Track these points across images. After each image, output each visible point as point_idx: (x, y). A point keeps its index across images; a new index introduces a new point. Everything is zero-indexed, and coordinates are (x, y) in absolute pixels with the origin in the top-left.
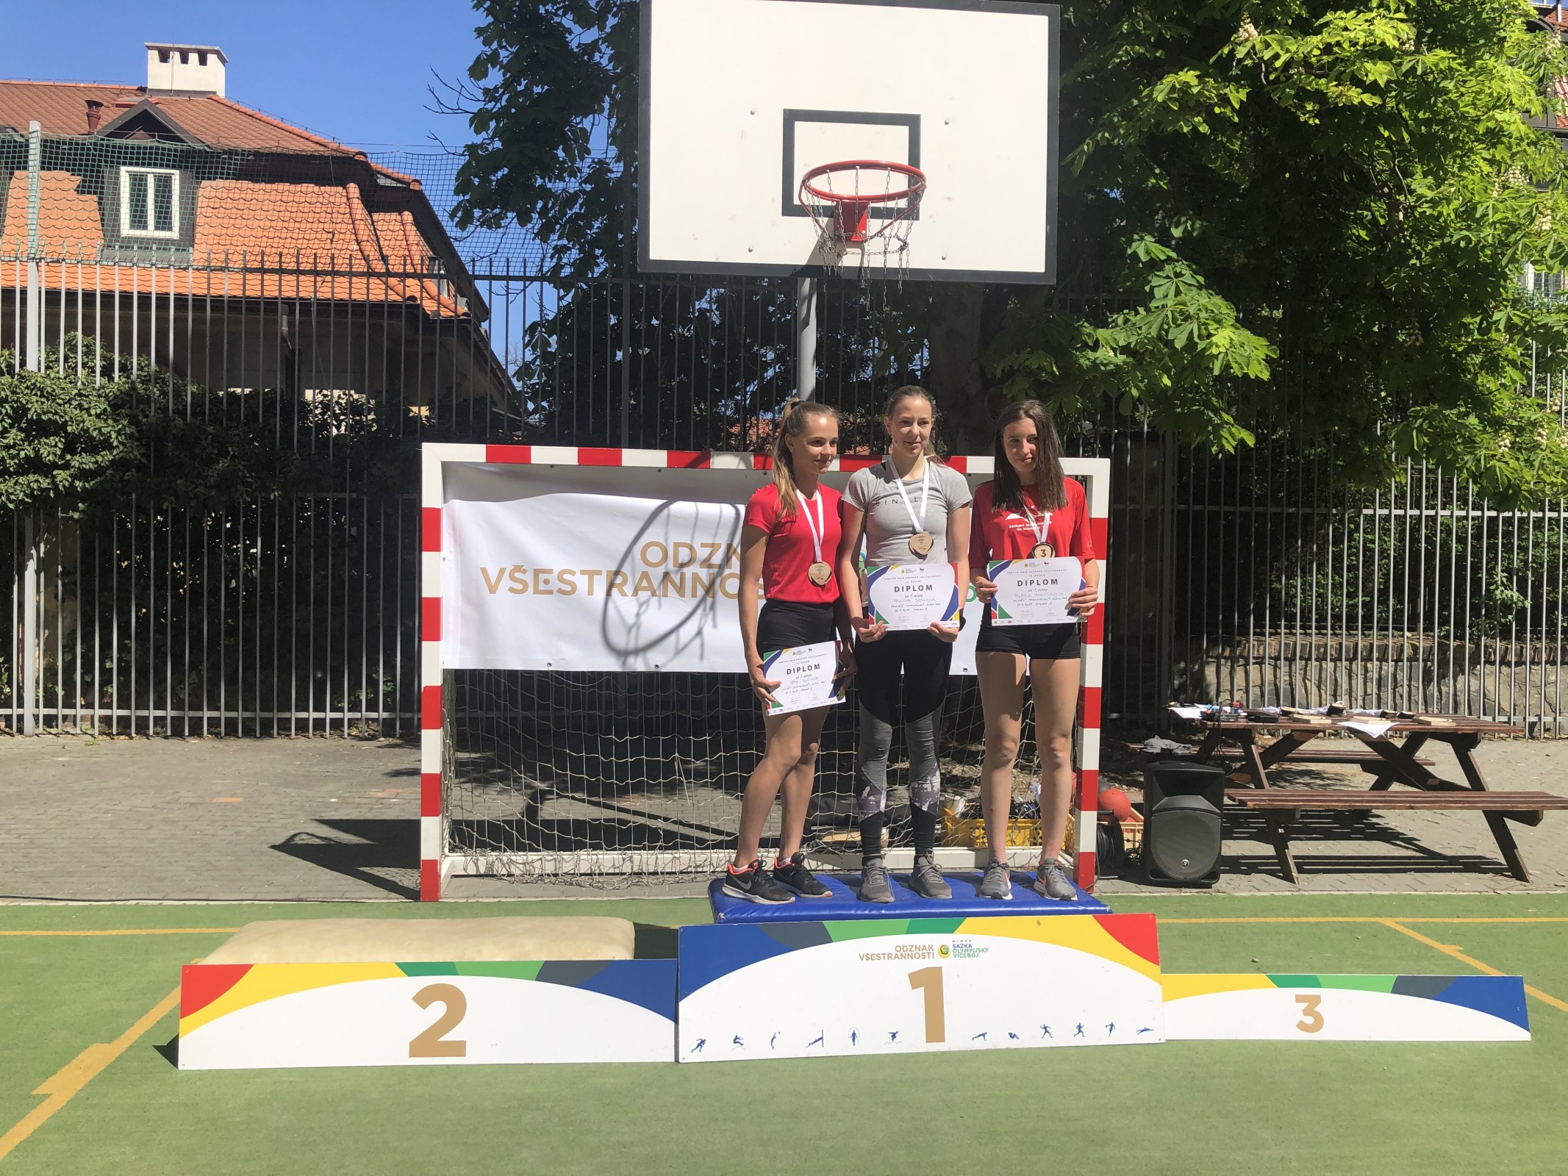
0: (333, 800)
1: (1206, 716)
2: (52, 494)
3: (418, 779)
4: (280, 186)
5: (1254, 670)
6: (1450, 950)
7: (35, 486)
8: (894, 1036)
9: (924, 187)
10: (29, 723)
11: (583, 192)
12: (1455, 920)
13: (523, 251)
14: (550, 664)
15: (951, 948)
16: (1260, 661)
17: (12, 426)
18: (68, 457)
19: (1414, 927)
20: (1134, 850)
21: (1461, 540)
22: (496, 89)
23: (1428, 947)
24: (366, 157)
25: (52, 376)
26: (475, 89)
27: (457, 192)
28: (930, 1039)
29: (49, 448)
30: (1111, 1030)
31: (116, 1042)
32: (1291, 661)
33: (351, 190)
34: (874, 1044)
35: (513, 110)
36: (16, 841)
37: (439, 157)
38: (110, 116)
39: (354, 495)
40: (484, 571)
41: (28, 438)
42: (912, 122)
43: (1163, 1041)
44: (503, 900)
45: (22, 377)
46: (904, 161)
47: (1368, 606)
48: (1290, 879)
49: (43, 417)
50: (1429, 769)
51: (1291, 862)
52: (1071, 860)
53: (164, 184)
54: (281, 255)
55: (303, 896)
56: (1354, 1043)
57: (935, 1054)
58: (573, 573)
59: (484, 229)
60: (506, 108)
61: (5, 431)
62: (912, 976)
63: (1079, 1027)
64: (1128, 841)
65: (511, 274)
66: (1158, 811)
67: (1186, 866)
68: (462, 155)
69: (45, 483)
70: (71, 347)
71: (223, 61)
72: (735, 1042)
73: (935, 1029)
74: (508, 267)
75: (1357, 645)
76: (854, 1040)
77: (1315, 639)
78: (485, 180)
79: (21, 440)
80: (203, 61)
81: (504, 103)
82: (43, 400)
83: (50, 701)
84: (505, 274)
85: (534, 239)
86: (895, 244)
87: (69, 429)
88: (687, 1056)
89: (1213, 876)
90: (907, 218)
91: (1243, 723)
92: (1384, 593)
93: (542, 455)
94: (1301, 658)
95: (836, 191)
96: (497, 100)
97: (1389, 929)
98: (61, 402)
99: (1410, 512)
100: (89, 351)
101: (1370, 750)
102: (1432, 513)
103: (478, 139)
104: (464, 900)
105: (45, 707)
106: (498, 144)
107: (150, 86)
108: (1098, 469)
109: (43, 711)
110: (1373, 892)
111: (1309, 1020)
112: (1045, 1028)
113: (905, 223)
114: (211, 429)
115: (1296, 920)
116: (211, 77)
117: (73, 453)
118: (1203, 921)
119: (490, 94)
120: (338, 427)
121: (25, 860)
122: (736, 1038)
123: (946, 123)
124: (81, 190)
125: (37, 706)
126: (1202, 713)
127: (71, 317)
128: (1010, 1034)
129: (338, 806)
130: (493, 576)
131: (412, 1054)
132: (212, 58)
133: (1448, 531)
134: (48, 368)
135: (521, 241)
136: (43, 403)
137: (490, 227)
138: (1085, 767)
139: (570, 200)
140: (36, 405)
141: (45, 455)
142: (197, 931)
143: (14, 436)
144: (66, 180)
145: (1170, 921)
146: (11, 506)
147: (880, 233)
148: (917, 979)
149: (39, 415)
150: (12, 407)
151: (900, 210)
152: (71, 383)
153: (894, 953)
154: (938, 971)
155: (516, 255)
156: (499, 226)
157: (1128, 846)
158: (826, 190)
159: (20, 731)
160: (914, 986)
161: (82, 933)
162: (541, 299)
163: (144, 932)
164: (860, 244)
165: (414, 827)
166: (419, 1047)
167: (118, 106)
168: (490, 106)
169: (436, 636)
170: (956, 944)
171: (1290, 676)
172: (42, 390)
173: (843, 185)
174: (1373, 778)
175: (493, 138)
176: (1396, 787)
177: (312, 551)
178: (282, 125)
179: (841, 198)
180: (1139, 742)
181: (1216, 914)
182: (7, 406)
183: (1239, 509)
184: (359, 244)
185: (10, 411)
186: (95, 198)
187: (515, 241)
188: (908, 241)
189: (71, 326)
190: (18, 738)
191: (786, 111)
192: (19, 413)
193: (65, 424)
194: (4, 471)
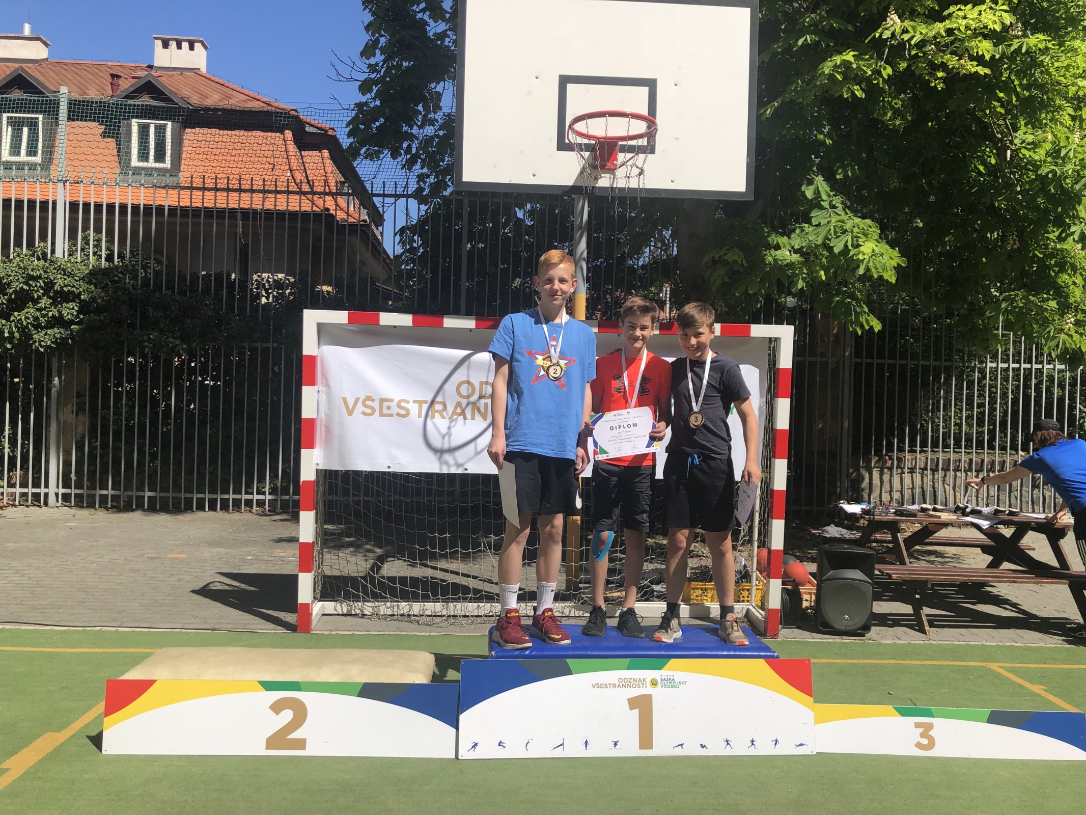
0: (249, 558)
1: (865, 512)
2: (70, 341)
3: (296, 545)
4: (237, 132)
5: (907, 477)
6: (1037, 689)
7: (58, 336)
8: (616, 744)
9: (657, 130)
10: (52, 499)
11: (438, 136)
12: (1044, 666)
13: (395, 177)
14: (389, 467)
15: (659, 681)
16: (912, 471)
17: (44, 295)
18: (82, 316)
19: (1012, 671)
20: (811, 607)
21: (1061, 386)
22: (377, 64)
23: (1020, 686)
24: (297, 112)
25: (72, 260)
26: (362, 64)
27: (349, 135)
28: (642, 747)
30: (776, 744)
31: (63, 731)
32: (934, 470)
33: (286, 135)
34: (600, 749)
35: (388, 79)
36: (28, 582)
37: (338, 112)
38: (125, 85)
39: (275, 345)
40: (344, 400)
41: (54, 304)
42: (651, 84)
43: (814, 753)
44: (356, 633)
45: (52, 262)
46: (645, 112)
47: (992, 433)
48: (922, 631)
49: (65, 289)
50: (1029, 552)
51: (924, 619)
52: (763, 613)
53: (161, 130)
54: (228, 179)
55: (216, 627)
56: (957, 759)
57: (645, 758)
58: (408, 402)
59: (368, 161)
60: (383, 77)
61: (39, 298)
62: (630, 700)
63: (752, 741)
64: (807, 600)
65: (386, 193)
66: (826, 580)
67: (846, 620)
68: (353, 110)
69: (65, 334)
70: (86, 240)
71: (205, 47)
72: (499, 745)
73: (646, 739)
74: (384, 187)
75: (983, 461)
76: (586, 746)
77: (953, 456)
78: (369, 127)
79: (50, 304)
80: (192, 48)
81: (382, 74)
82: (65, 277)
83: (66, 485)
84: (382, 192)
85: (402, 169)
86: (636, 171)
87: (82, 297)
88: (464, 754)
89: (866, 628)
90: (644, 152)
91: (891, 517)
92: (1003, 424)
93: (387, 319)
94: (942, 469)
95: (591, 133)
96: (378, 72)
97: (993, 672)
98: (77, 278)
99: (1023, 366)
100: (98, 245)
101: (984, 537)
102: (1040, 366)
103: (364, 99)
104: (328, 632)
105: (63, 488)
106: (378, 103)
107: (156, 64)
108: (785, 334)
109: (62, 491)
110: (984, 643)
111: (925, 741)
112: (727, 741)
113: (642, 156)
114: (178, 298)
115: (925, 662)
116: (197, 58)
118: (855, 661)
119: (373, 68)
120: (267, 298)
121: (32, 595)
122: (501, 742)
123: (676, 85)
124: (104, 136)
125: (58, 487)
126: (862, 509)
127: (86, 220)
128: (701, 745)
129: (253, 562)
130: (351, 404)
131: (267, 748)
132: (198, 46)
133: (1051, 379)
134: (70, 255)
135: (394, 170)
136: (65, 279)
137: (371, 160)
138: (773, 548)
139: (429, 140)
140: (60, 281)
141: (65, 315)
142: (137, 650)
143: (45, 302)
144: (94, 128)
145: (831, 661)
146: (42, 350)
147: (624, 164)
148: (634, 703)
149: (62, 287)
150: (44, 282)
151: (639, 147)
152: (85, 265)
153: (617, 683)
154: (649, 697)
155: (390, 180)
156: (378, 160)
157: (805, 604)
158: (584, 131)
159: (46, 504)
160: (631, 709)
161: (58, 650)
162: (407, 210)
163: (100, 650)
164: (612, 171)
165: (294, 579)
166: (274, 741)
167: (133, 78)
168: (373, 76)
169: (311, 446)
170: (663, 678)
171: (933, 482)
172: (64, 270)
173: (598, 128)
174: (989, 558)
175: (374, 99)
176: (1006, 565)
177: (246, 383)
178: (242, 91)
179: (598, 138)
180: (817, 529)
181: (866, 657)
182: (41, 281)
183: (898, 362)
184: (291, 171)
185: (42, 284)
186: (114, 140)
187: (389, 170)
188: (644, 169)
189: (86, 228)
190: (44, 508)
191: (560, 76)
192: (50, 285)
193: (80, 294)
194: (37, 327)
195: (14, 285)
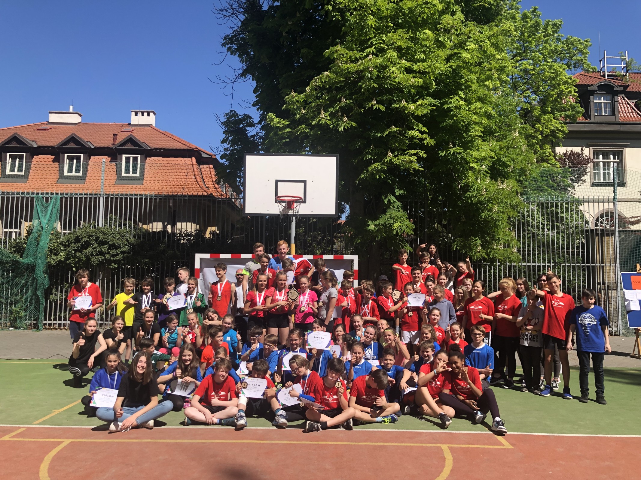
2: (105, 261)
7: (100, 259)
17: (95, 242)
22: (227, 148)
24: (198, 149)
25: (106, 228)
26: (222, 146)
29: (104, 248)
33: (193, 159)
42: (305, 182)
45: (98, 229)
49: (103, 240)
53: (135, 159)
60: (230, 153)
69: (103, 258)
70: (111, 220)
71: (155, 114)
79: (97, 246)
80: (148, 115)
82: (103, 235)
83: (102, 319)
90: (303, 203)
96: (228, 151)
98: (108, 235)
106: (228, 162)
107: (132, 123)
108: (355, 258)
116: (151, 120)
117: (111, 250)
120: (184, 240)
123: (313, 182)
124: (111, 162)
132: (151, 114)
134: (105, 226)
140: (101, 237)
144: (105, 159)
150: (95, 237)
152: (111, 230)
164: (293, 209)
172: (103, 232)
178: (172, 137)
184: (195, 176)
186: (115, 164)
191: (277, 180)
192: (97, 239)
193: (109, 242)
194: (92, 255)
195: (84, 239)
